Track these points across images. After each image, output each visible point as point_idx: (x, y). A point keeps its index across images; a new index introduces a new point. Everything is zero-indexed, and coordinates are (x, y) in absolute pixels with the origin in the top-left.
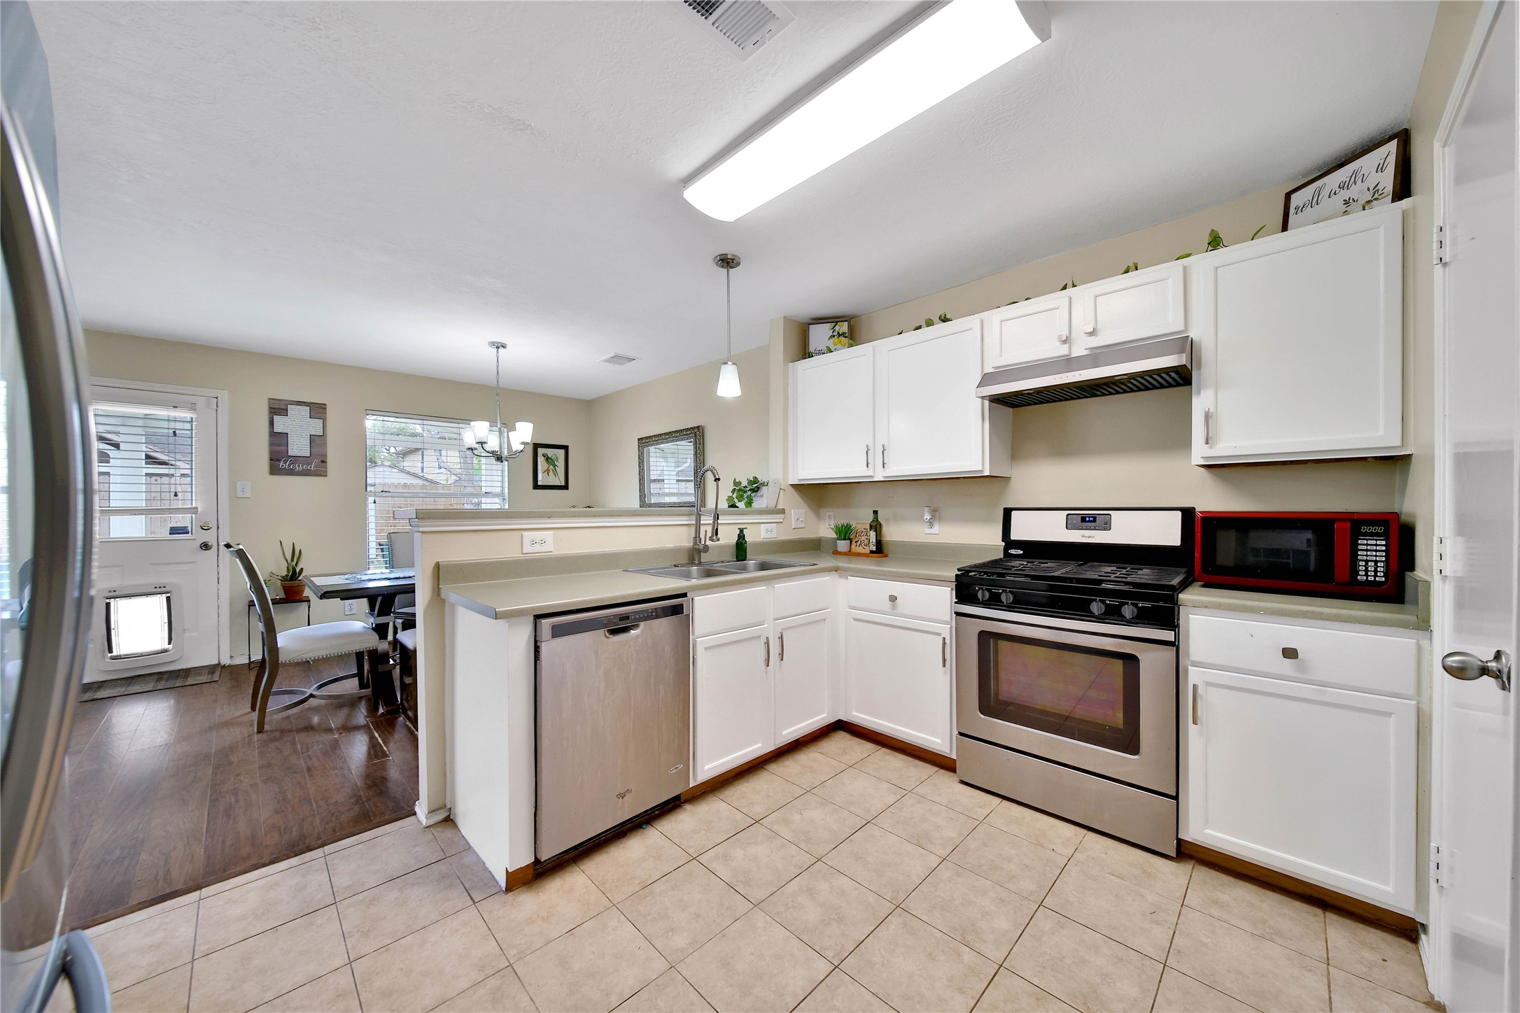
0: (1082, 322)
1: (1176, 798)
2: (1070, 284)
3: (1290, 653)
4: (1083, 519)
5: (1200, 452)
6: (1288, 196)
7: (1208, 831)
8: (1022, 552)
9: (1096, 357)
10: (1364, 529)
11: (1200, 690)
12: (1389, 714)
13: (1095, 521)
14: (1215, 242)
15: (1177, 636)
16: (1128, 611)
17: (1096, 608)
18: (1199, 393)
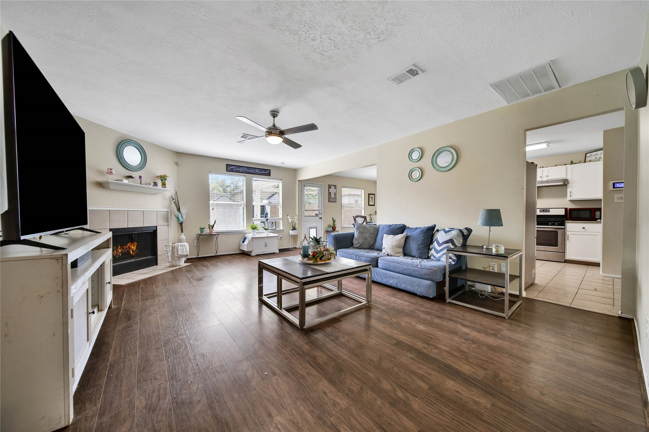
0: (545, 174)
1: (564, 253)
2: (542, 167)
3: (584, 228)
4: (544, 210)
5: (569, 198)
6: (586, 154)
7: (570, 257)
9: (548, 182)
10: (597, 210)
11: (569, 235)
12: (598, 235)
13: (546, 210)
14: (572, 163)
15: (565, 227)
16: (556, 224)
17: (550, 224)
18: (569, 188)
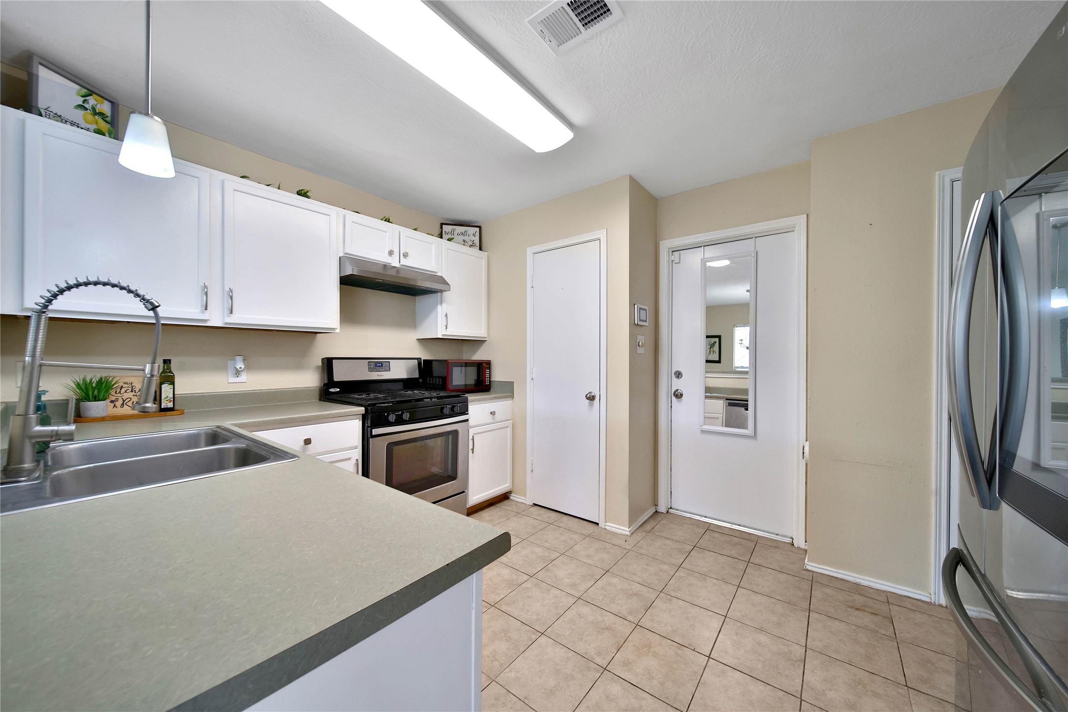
3: (493, 413)
4: (376, 365)
5: (441, 332)
6: (442, 224)
7: (474, 498)
8: (339, 390)
12: (508, 427)
13: (382, 366)
16: (457, 409)
